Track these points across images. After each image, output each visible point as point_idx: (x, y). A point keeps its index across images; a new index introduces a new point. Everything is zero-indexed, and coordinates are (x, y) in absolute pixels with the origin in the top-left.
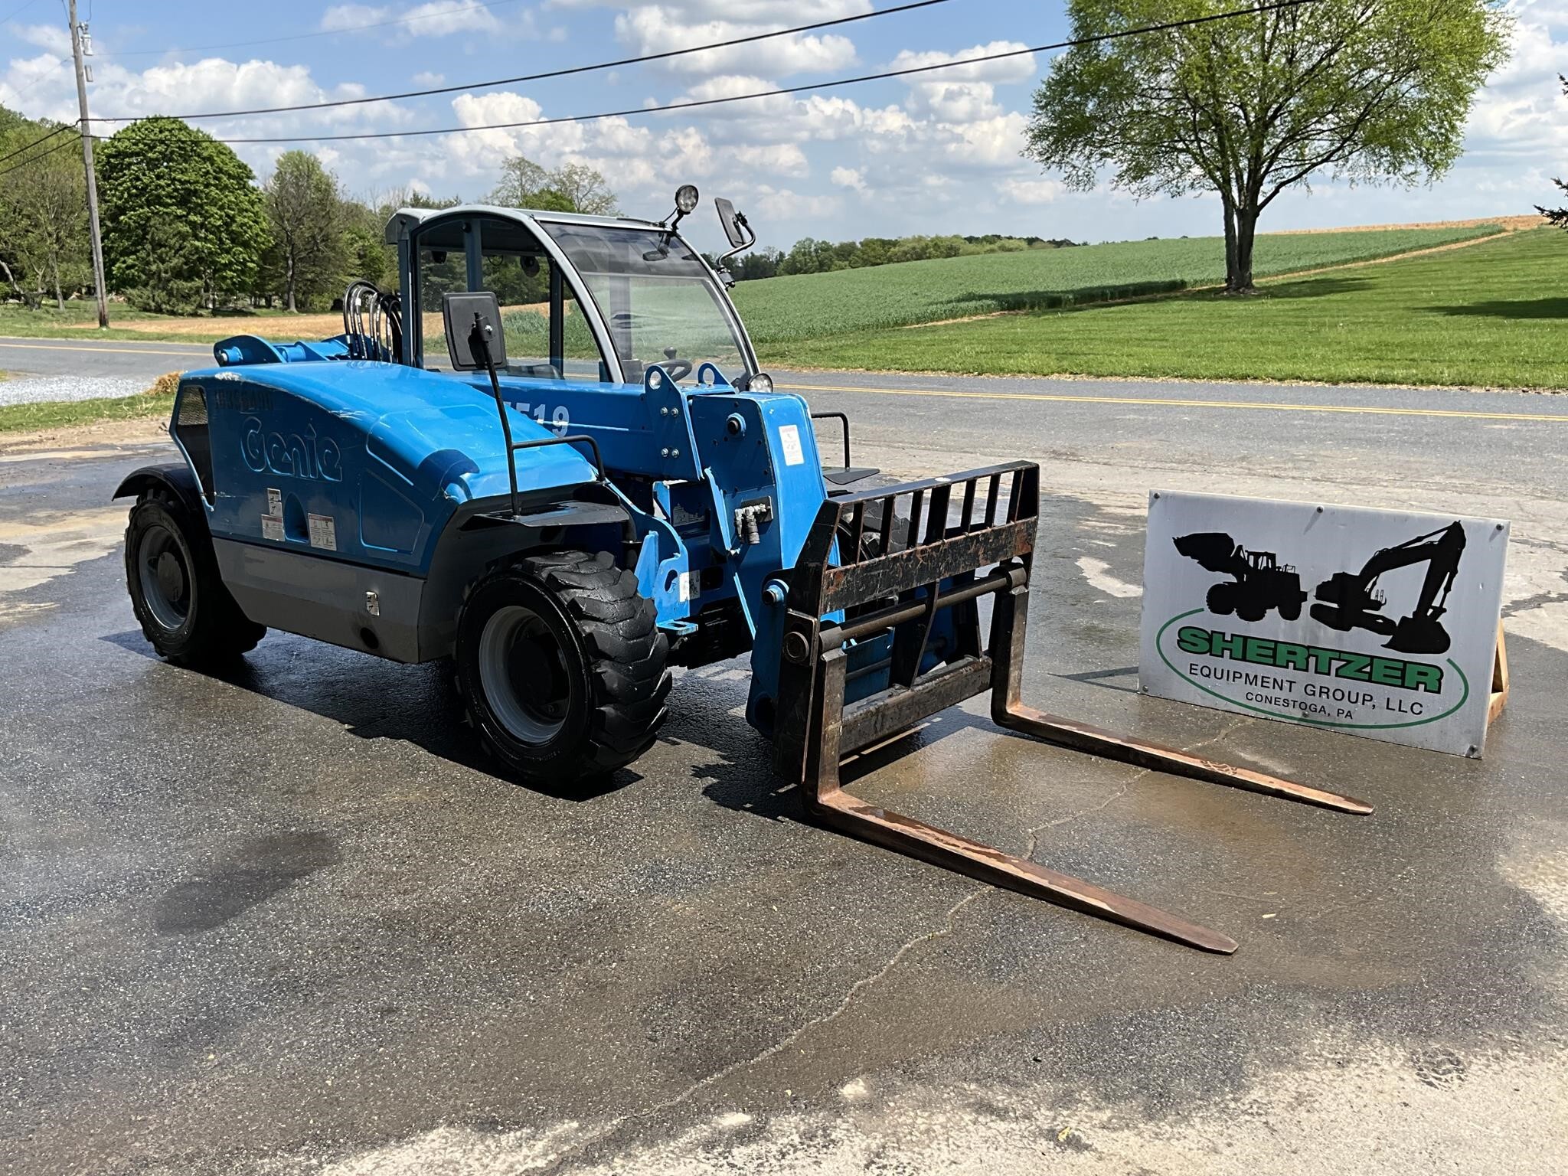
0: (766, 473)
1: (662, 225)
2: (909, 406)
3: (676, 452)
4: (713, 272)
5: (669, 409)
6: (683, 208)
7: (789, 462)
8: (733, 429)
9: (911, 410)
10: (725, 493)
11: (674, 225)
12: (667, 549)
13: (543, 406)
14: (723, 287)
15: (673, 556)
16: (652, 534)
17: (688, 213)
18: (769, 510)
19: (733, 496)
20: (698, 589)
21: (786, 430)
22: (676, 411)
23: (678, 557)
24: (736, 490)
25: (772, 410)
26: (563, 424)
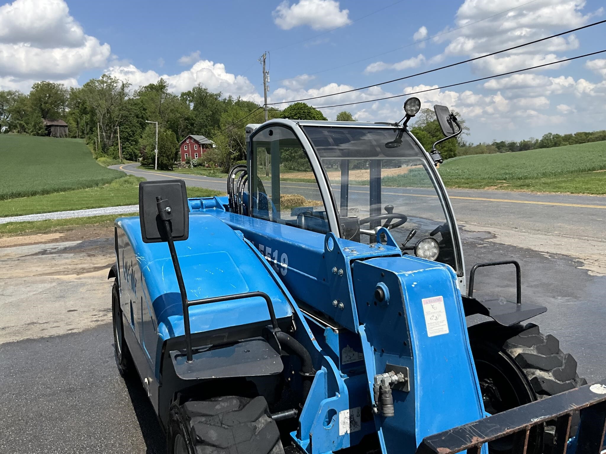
0: (405, 344)
1: (396, 124)
2: (593, 215)
3: (342, 305)
4: (427, 154)
5: (338, 270)
6: (409, 113)
7: (432, 332)
8: (379, 297)
9: (594, 217)
10: (375, 350)
11: (405, 124)
12: (333, 389)
13: (277, 251)
14: (433, 163)
15: (334, 395)
16: (323, 370)
17: (414, 116)
18: (406, 381)
19: (381, 356)
20: (359, 423)
21: (430, 302)
22: (341, 271)
23: (338, 397)
24: (383, 351)
25: (415, 283)
26: (285, 266)
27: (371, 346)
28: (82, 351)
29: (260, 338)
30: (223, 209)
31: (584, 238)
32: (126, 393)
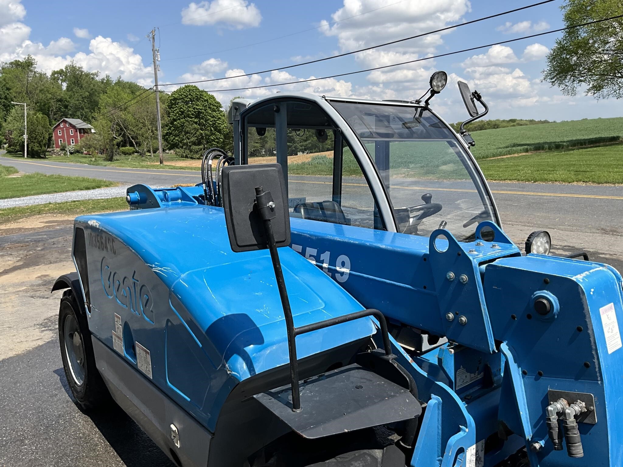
0: (586, 366)
1: (418, 102)
2: (507, 200)
3: (463, 319)
4: (458, 135)
5: (457, 275)
6: (436, 89)
7: (611, 348)
10: (524, 373)
11: (427, 102)
12: (453, 422)
13: (328, 253)
14: (466, 146)
15: (459, 430)
16: (436, 399)
17: (439, 92)
18: (593, 412)
19: (536, 380)
20: (483, 459)
21: (605, 311)
22: (465, 277)
23: (465, 431)
24: (540, 374)
25: (592, 290)
26: (346, 270)
27: (519, 368)
28: (15, 383)
29: (355, 365)
30: (195, 202)
31: (508, 223)
32: (97, 436)
